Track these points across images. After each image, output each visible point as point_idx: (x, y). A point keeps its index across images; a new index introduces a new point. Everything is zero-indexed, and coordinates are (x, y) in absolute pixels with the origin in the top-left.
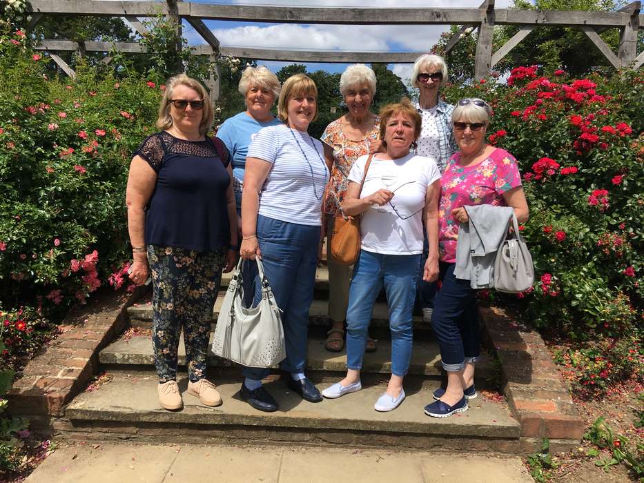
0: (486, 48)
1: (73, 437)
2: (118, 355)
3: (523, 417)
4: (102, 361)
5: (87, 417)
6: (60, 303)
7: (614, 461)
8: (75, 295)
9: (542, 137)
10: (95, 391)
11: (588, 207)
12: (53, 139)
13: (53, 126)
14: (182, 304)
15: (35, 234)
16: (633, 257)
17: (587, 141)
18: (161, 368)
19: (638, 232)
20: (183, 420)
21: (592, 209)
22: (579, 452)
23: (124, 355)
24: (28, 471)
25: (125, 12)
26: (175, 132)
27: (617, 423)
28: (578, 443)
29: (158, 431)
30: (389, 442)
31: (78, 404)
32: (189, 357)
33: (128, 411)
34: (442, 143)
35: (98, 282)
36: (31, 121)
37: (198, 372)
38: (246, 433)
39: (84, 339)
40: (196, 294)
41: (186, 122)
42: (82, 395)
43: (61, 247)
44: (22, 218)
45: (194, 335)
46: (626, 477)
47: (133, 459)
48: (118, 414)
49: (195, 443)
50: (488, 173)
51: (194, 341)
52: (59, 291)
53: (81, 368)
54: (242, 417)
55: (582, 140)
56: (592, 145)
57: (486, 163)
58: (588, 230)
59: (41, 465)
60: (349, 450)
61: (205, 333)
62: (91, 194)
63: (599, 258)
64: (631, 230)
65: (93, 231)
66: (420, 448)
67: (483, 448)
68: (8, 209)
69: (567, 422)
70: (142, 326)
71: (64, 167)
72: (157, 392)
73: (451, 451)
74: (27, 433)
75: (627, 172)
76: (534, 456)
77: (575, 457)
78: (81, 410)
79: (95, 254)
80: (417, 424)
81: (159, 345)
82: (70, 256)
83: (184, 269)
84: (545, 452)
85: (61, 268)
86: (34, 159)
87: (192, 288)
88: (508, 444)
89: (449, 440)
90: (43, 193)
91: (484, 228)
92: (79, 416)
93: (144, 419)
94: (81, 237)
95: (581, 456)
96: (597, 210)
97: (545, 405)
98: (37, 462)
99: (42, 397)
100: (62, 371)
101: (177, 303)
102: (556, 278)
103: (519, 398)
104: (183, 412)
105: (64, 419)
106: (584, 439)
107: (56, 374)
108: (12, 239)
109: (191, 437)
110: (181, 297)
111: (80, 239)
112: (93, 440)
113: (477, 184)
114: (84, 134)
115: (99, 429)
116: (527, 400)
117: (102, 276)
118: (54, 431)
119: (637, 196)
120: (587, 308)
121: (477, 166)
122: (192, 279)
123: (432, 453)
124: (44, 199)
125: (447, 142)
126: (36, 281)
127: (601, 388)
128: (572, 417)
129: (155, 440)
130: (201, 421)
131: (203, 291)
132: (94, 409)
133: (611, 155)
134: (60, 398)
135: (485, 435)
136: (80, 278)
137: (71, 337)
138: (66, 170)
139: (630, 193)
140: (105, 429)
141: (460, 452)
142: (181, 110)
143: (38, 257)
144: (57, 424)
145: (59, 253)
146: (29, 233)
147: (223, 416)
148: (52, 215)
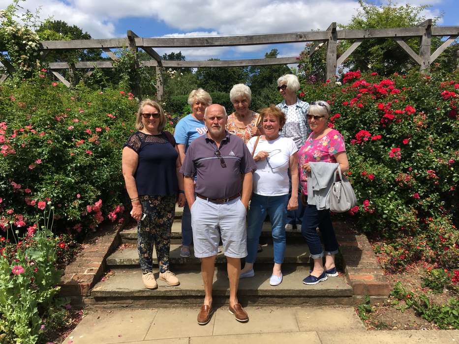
0: (333, 55)
1: (96, 307)
2: (118, 260)
3: (353, 284)
4: (108, 264)
5: (104, 295)
6: (81, 231)
7: (407, 306)
8: (89, 226)
9: (361, 117)
10: (106, 281)
11: (390, 158)
12: (71, 135)
13: (71, 128)
14: (154, 228)
15: (66, 192)
16: (419, 187)
17: (388, 119)
18: (144, 265)
19: (420, 172)
20: (158, 294)
21: (392, 160)
22: (387, 302)
23: (121, 260)
24: (73, 326)
25: (102, 46)
26: (144, 131)
27: (411, 286)
28: (387, 297)
29: (144, 302)
30: (277, 301)
31: (98, 288)
32: (159, 259)
33: (127, 291)
34: (301, 125)
35: (102, 218)
36: (59, 125)
37: (165, 267)
38: (194, 300)
39: (97, 252)
40: (161, 221)
41: (150, 126)
42: (99, 283)
43: (81, 199)
44: (59, 183)
45: (161, 245)
46: (413, 314)
47: (132, 317)
48: (121, 293)
49: (166, 307)
50: (325, 144)
51: (161, 249)
52: (80, 224)
53: (98, 268)
54: (192, 291)
55: (385, 118)
56: (391, 121)
57: (325, 138)
58: (390, 172)
59: (81, 322)
60: (254, 308)
61: (167, 244)
62: (95, 166)
63: (398, 189)
64: (416, 171)
65: (98, 188)
66: (295, 305)
67: (332, 303)
68: (50, 179)
69: (380, 285)
70: (129, 243)
71: (79, 151)
72: (142, 279)
73: (313, 306)
74: (69, 306)
75: (412, 137)
76: (362, 306)
77: (384, 305)
78: (100, 291)
79: (100, 201)
80: (292, 290)
81: (142, 252)
82: (86, 203)
83: (155, 207)
84: (368, 303)
85: (81, 211)
86: (62, 148)
87: (159, 218)
88: (346, 300)
89: (311, 299)
90: (69, 168)
91: (319, 174)
92: (99, 295)
93: (136, 295)
94: (92, 192)
95: (389, 304)
96: (395, 160)
97: (367, 276)
98: (77, 322)
99: (77, 285)
100: (87, 270)
101: (151, 227)
102: (372, 203)
103: (352, 273)
104: (158, 290)
105: (90, 297)
106: (391, 295)
107: (84, 272)
108: (53, 196)
109: (163, 304)
110: (153, 224)
111: (92, 193)
112: (107, 308)
113: (318, 150)
114: (89, 130)
115: (110, 302)
116: (357, 274)
117: (105, 214)
118: (84, 304)
119: (418, 151)
120: (392, 219)
121: (320, 139)
122: (159, 213)
123: (303, 307)
124: (70, 171)
125: (304, 124)
126: (68, 219)
127: (403, 266)
128: (382, 282)
129: (143, 307)
130: (169, 294)
131: (165, 219)
132: (108, 290)
133: (402, 126)
134: (88, 285)
135: (332, 295)
136: (92, 216)
137: (89, 251)
138: (81, 153)
139: (414, 149)
140: (114, 302)
141: (318, 306)
142: (147, 119)
143: (68, 205)
144: (86, 300)
145: (80, 202)
146: (63, 192)
147: (181, 291)
148: (75, 181)
